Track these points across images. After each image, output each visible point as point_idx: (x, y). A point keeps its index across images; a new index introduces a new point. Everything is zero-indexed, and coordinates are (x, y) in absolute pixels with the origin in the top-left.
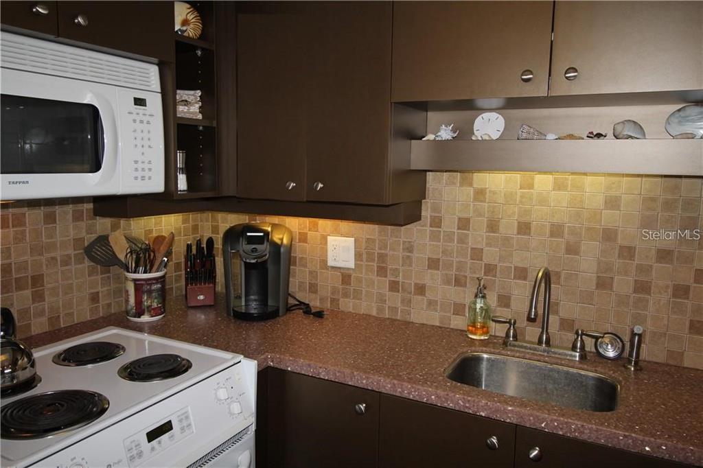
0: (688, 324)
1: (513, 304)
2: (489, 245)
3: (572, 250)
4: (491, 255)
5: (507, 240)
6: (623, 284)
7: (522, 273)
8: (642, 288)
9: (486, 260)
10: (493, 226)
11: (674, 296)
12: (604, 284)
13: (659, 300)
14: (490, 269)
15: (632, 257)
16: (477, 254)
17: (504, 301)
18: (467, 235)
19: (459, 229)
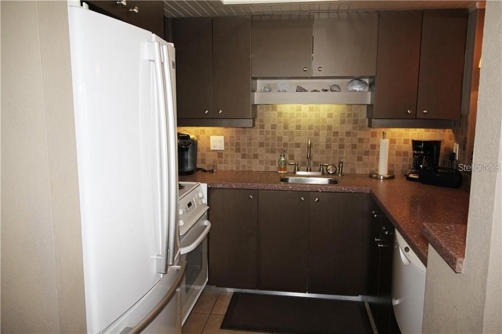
0: (356, 158)
1: (295, 158)
2: (285, 135)
3: (317, 134)
4: (286, 139)
5: (292, 132)
6: (335, 146)
7: (298, 145)
8: (341, 146)
9: (284, 141)
10: (286, 127)
11: (352, 148)
12: (328, 147)
13: (347, 150)
14: (285, 145)
15: (337, 136)
16: (280, 139)
17: (292, 157)
18: (275, 132)
19: (272, 129)
